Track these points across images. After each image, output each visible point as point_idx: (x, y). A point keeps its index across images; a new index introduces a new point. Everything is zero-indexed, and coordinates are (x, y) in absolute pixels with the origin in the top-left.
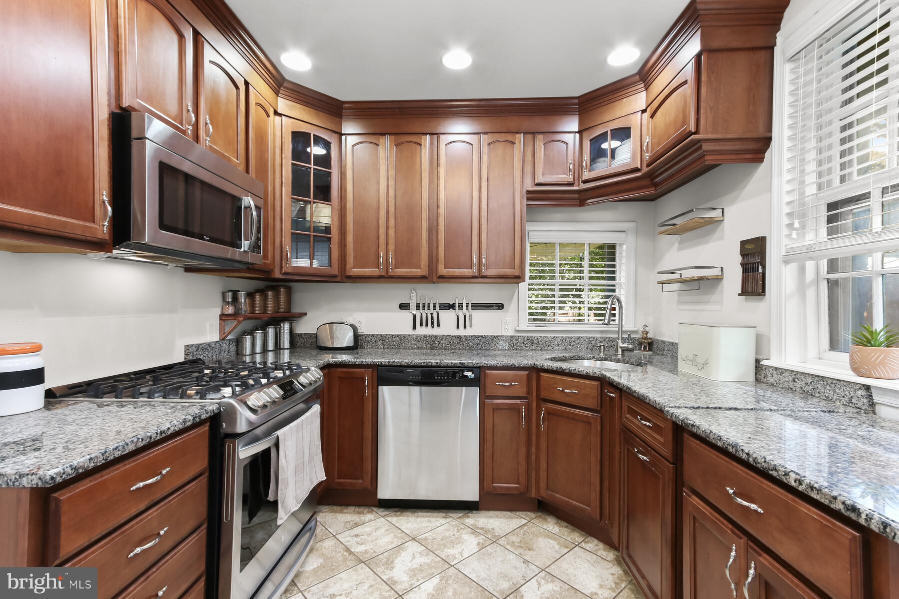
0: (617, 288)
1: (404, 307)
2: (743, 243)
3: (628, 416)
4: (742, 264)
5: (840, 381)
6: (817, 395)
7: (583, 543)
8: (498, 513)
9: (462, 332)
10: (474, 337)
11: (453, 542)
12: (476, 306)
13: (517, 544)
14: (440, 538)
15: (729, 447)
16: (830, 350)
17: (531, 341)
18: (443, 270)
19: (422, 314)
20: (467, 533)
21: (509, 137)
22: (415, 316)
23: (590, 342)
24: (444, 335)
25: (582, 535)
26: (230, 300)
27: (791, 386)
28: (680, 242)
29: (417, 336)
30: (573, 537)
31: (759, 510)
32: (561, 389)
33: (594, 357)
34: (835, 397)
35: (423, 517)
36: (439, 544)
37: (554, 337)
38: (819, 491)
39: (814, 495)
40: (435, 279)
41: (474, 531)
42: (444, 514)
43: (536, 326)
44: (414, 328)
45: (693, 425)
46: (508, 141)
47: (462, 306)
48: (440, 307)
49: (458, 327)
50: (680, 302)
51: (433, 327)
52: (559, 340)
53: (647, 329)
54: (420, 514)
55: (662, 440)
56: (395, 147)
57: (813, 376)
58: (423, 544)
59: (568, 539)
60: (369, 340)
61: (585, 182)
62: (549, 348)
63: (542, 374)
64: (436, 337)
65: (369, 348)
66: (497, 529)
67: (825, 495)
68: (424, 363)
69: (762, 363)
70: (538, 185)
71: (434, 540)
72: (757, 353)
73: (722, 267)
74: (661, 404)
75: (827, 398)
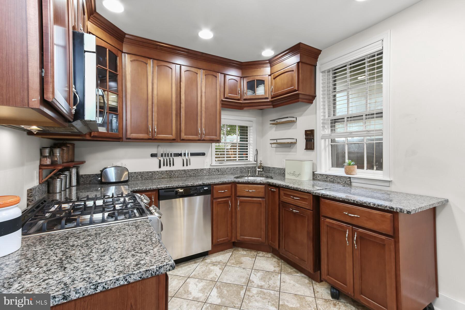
0: (248, 145)
1: (153, 155)
2: (306, 131)
3: (284, 197)
4: (306, 139)
5: (342, 176)
6: (335, 182)
7: (258, 254)
8: (217, 253)
9: (185, 168)
10: (192, 170)
11: (208, 272)
12: (192, 154)
13: (235, 263)
14: (201, 273)
15: (345, 200)
16: (332, 167)
17: (218, 170)
18: (183, 136)
19: (164, 159)
20: (211, 266)
21: (214, 74)
22: (160, 161)
23: (241, 169)
24: (177, 170)
25: (255, 252)
26: (47, 155)
27: (326, 180)
28: (276, 128)
29: (162, 171)
30: (253, 253)
31: (358, 216)
32: (247, 190)
33: (247, 176)
34: (341, 182)
35: (183, 266)
36: (203, 275)
37: (227, 168)
38: (381, 206)
39: (379, 207)
40: (179, 140)
41: (214, 264)
42: (194, 262)
43: (220, 163)
44: (160, 167)
45: (327, 195)
46: (214, 76)
47: (185, 155)
48: (174, 155)
49: (183, 165)
50: (276, 151)
51: (170, 166)
52: (229, 169)
53: (262, 163)
54: (182, 265)
55: (307, 203)
56: (157, 67)
57: (333, 176)
58: (195, 278)
59: (252, 255)
60: (133, 175)
61: (245, 100)
62: (225, 173)
63: (237, 185)
64: (172, 171)
65: (133, 180)
66: (223, 260)
67: (383, 206)
68: (185, 185)
69: (315, 173)
70: (227, 98)
71: (199, 274)
72: (313, 170)
73: (296, 139)
74: (308, 190)
75: (338, 182)
